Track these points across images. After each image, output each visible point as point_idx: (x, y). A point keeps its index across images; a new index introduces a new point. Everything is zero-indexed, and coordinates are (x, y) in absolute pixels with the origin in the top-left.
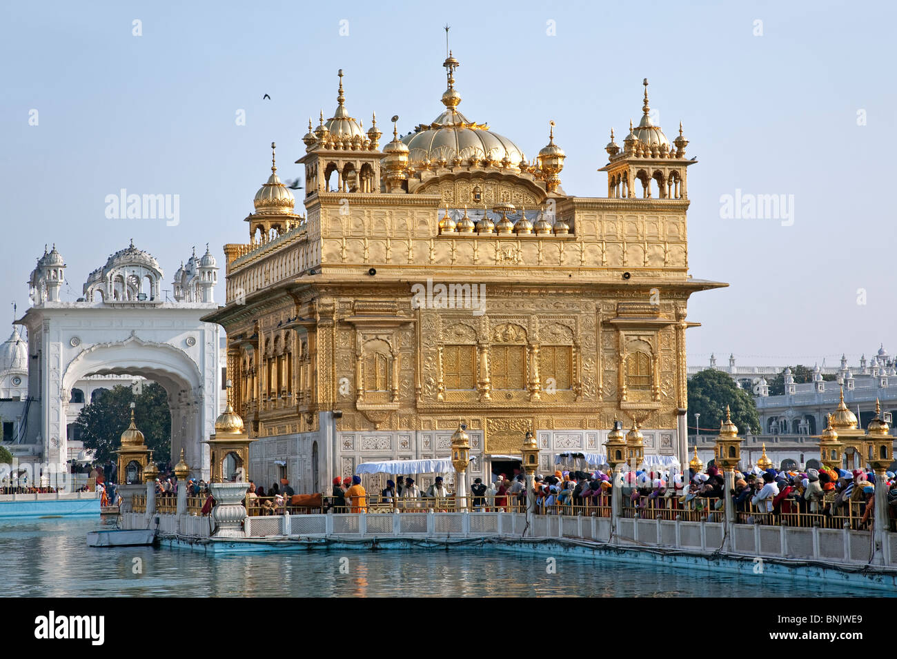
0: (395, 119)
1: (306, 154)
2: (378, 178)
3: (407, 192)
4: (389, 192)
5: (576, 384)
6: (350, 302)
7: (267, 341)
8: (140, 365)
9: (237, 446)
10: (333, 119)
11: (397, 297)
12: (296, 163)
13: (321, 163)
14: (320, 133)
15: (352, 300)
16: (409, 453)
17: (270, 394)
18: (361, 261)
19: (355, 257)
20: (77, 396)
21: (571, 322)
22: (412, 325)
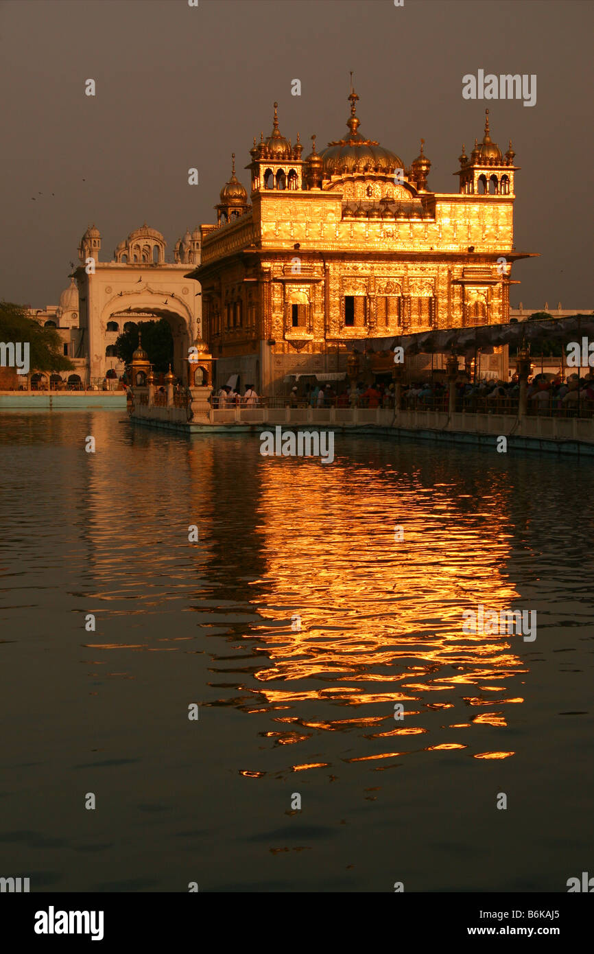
0: (313, 138)
1: (251, 162)
2: (300, 180)
3: (321, 190)
4: (309, 190)
5: (435, 323)
6: (281, 266)
7: (227, 292)
8: (152, 307)
9: (204, 362)
10: (269, 138)
11: (312, 262)
12: (246, 168)
13: (262, 168)
14: (260, 148)
15: (282, 264)
16: (320, 369)
17: (229, 328)
18: (289, 237)
19: (284, 234)
20: (112, 326)
21: (432, 281)
22: (323, 282)
